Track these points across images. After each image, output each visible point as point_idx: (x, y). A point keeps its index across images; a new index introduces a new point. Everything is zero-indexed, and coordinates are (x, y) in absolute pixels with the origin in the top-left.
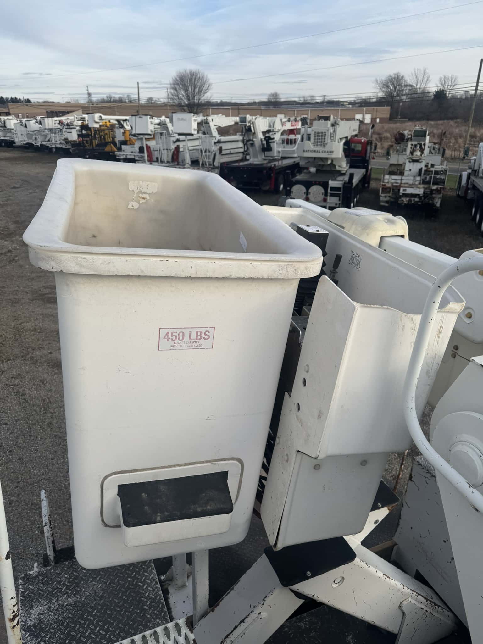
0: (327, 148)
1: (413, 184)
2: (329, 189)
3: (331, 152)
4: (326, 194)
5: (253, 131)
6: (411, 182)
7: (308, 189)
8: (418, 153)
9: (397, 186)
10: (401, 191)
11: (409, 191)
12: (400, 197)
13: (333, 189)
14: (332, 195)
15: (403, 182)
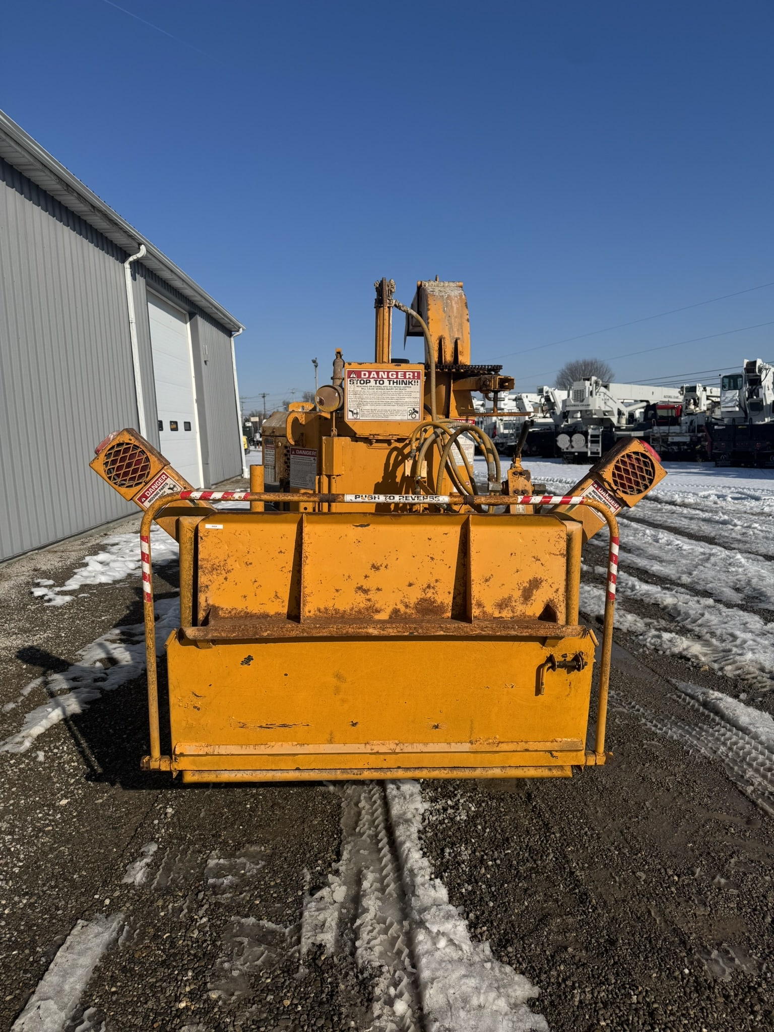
0: (584, 403)
1: (681, 433)
2: (589, 437)
3: (588, 405)
4: (587, 442)
5: (553, 401)
6: (678, 431)
7: (571, 437)
8: (692, 407)
9: (664, 436)
10: (670, 439)
11: (677, 439)
12: (669, 445)
13: (592, 436)
14: (592, 442)
15: (671, 431)
